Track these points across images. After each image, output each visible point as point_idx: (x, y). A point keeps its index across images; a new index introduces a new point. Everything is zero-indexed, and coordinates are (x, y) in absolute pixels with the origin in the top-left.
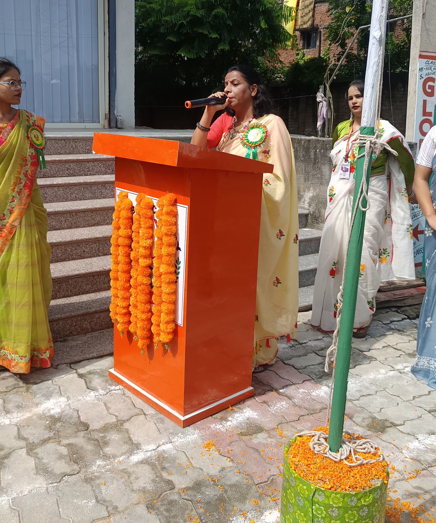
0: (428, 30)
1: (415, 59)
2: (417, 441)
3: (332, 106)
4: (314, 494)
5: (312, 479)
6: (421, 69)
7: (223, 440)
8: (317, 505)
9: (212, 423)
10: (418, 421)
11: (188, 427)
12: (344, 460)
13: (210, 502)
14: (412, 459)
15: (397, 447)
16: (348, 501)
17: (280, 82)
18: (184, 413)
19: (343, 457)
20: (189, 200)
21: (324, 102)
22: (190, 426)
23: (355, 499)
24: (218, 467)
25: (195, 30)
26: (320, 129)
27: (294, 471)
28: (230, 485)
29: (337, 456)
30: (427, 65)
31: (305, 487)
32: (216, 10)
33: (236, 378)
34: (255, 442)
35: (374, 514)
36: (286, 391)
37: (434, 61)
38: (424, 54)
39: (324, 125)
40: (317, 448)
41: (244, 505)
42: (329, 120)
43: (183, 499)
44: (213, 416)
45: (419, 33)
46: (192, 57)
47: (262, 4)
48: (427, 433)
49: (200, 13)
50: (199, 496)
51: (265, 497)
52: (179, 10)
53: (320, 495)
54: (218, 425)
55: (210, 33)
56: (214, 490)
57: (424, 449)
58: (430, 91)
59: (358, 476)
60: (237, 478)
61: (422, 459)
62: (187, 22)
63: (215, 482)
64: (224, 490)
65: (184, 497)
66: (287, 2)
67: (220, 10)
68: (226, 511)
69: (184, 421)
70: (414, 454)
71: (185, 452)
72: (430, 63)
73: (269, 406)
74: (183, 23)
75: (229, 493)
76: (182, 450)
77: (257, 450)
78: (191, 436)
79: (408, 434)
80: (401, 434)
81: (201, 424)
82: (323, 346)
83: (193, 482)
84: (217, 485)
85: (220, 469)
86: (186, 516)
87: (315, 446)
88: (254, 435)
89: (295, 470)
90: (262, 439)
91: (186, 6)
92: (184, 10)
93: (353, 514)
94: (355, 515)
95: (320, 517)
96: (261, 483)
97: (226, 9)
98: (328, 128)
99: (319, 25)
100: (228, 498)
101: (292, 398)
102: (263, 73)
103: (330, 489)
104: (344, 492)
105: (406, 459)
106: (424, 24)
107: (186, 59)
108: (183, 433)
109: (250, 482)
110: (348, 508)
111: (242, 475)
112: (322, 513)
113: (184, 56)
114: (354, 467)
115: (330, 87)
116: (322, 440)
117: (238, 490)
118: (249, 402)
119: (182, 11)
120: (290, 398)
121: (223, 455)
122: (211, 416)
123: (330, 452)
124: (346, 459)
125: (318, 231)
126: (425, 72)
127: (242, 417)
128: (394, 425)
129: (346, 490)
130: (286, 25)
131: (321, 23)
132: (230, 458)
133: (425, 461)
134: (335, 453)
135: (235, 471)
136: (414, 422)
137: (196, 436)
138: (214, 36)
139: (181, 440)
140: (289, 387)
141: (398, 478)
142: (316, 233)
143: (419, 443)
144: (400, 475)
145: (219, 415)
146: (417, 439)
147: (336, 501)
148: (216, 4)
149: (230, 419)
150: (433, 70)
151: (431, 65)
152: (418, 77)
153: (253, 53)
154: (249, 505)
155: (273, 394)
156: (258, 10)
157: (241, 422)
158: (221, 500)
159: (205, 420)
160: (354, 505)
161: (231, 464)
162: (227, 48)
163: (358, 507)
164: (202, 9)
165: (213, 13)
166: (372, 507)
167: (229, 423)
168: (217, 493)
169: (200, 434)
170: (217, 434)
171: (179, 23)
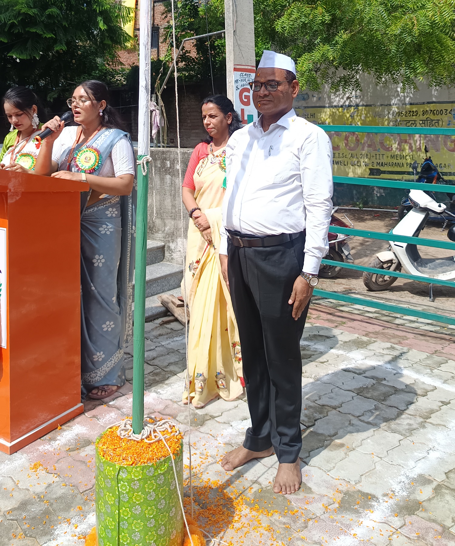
0: (239, 46)
1: (230, 72)
2: (231, 427)
3: (165, 115)
4: (119, 473)
5: (117, 460)
6: (236, 81)
7: (51, 459)
8: (122, 482)
9: (40, 445)
10: (234, 410)
11: (15, 453)
12: (145, 439)
13: (35, 518)
14: (225, 444)
15: (213, 436)
16: (147, 472)
17: (120, 86)
18: (11, 439)
19: (144, 437)
20: (7, 221)
21: (157, 110)
22: (18, 452)
23: (152, 470)
24: (44, 485)
25: (27, 29)
26: (156, 138)
27: (102, 457)
28: (56, 499)
29: (138, 437)
30: (242, 77)
31: (111, 469)
32: (50, 10)
33: (67, 398)
34: (83, 455)
35: (170, 481)
36: (116, 403)
37: (247, 73)
38: (238, 67)
39: (158, 132)
40: (123, 433)
41: (69, 513)
42: (163, 128)
43: (8, 520)
44: (42, 439)
45: (232, 48)
46: (25, 58)
47: (99, 4)
48: (240, 420)
49: (33, 12)
50: (24, 515)
51: (89, 502)
52: (8, 9)
53: (123, 472)
54: (46, 446)
55: (44, 33)
56: (39, 505)
57: (236, 434)
58: (246, 100)
59: (155, 450)
60: (63, 491)
61: (233, 442)
62: (18, 22)
63: (40, 498)
64: (49, 504)
65: (9, 518)
66: (124, 2)
67: (54, 10)
68: (51, 522)
69: (10, 447)
70: (226, 440)
71: (11, 477)
72: (244, 75)
73: (98, 419)
74: (13, 22)
75: (55, 506)
76: (9, 476)
77: (84, 462)
78: (18, 461)
79: (224, 423)
80: (218, 424)
81: (29, 448)
82: (155, 355)
83: (19, 503)
84: (43, 501)
85: (47, 485)
86: (11, 535)
87: (121, 432)
88: (82, 449)
89: (104, 456)
90: (90, 451)
91: (16, 5)
92: (15, 8)
93: (151, 483)
94: (153, 484)
95: (125, 492)
96: (86, 491)
97: (61, 9)
98: (163, 136)
99: (159, 25)
100: (53, 510)
101: (121, 408)
102: (103, 76)
103: (132, 465)
104: (143, 465)
105: (220, 445)
106: (236, 40)
107: (18, 60)
108: (9, 460)
109: (76, 492)
110: (146, 478)
111: (68, 487)
112: (126, 489)
113: (16, 59)
114: (152, 443)
115: (162, 95)
116: (128, 427)
117: (63, 501)
118: (78, 419)
119: (12, 10)
120: (118, 409)
121: (50, 472)
122: (40, 438)
123: (133, 434)
124: (146, 438)
125: (153, 241)
126: (240, 83)
127: (71, 434)
128: (213, 417)
129: (145, 463)
130: (124, 26)
131: (162, 22)
132: (56, 474)
133: (236, 443)
134: (137, 435)
135: (62, 484)
136: (231, 412)
137: (24, 459)
138: (49, 36)
139: (8, 467)
140: (119, 398)
141: (211, 462)
142: (151, 244)
143: (233, 429)
144: (213, 459)
145: (47, 437)
146: (232, 426)
147: (136, 474)
148: (50, 3)
149: (59, 438)
150: (247, 81)
151: (245, 76)
152: (235, 88)
153: (90, 56)
154: (73, 512)
155: (104, 407)
156: (95, 10)
157: (70, 439)
158: (46, 513)
159: (33, 443)
160: (151, 475)
161: (57, 479)
162: (65, 48)
163: (155, 476)
164: (34, 8)
165: (47, 12)
166: (167, 474)
167: (57, 442)
168: (42, 508)
169: (28, 458)
170: (45, 454)
171: (10, 22)
